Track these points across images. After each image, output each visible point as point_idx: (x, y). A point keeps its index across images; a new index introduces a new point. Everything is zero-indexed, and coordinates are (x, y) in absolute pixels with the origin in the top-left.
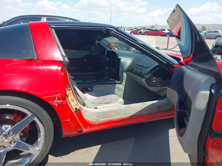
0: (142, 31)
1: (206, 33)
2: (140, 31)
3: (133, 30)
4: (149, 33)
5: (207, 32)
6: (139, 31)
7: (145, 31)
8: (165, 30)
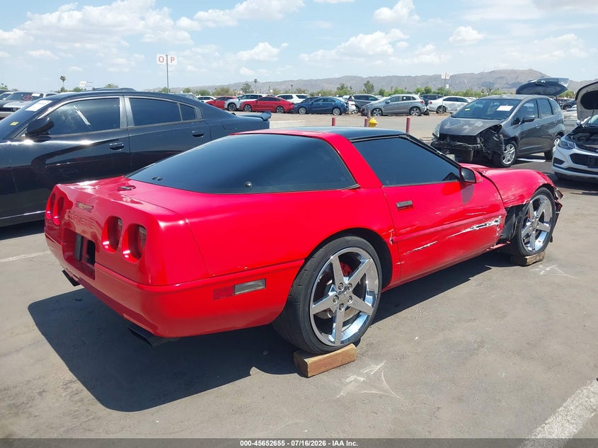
0: (235, 101)
1: (388, 103)
2: (231, 101)
3: (209, 98)
4: (255, 106)
5: (389, 99)
6: (227, 103)
7: (242, 101)
8: (291, 97)
